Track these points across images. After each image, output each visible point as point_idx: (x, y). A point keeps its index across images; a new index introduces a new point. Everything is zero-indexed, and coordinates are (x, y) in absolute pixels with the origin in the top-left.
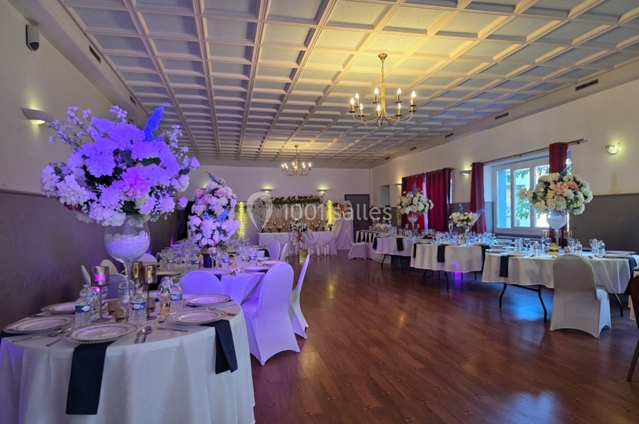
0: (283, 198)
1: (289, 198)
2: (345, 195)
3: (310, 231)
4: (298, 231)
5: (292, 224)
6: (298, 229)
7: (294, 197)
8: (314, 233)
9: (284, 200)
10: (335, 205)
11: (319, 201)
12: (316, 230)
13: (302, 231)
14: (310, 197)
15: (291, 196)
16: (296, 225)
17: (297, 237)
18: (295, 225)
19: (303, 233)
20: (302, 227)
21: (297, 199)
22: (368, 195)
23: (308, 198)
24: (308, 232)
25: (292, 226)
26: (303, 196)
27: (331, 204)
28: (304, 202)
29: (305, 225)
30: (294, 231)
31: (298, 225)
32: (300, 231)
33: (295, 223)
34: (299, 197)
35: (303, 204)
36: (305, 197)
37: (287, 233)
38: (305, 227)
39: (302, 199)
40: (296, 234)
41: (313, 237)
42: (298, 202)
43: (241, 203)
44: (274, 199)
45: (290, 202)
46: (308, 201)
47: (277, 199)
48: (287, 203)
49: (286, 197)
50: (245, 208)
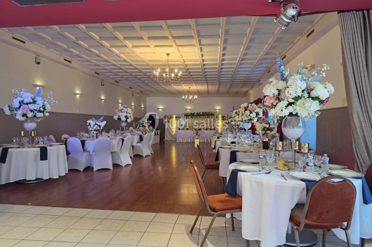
0: (195, 113)
1: (198, 113)
3: (203, 131)
7: (200, 113)
9: (195, 114)
10: (223, 117)
11: (214, 115)
14: (208, 113)
15: (199, 112)
17: (196, 133)
18: (195, 127)
19: (199, 131)
20: (198, 128)
23: (207, 113)
26: (205, 112)
27: (221, 117)
28: (205, 115)
30: (194, 130)
32: (197, 130)
34: (202, 112)
36: (206, 113)
37: (191, 131)
38: (200, 128)
39: (204, 114)
41: (204, 133)
42: (202, 115)
43: (174, 116)
44: (190, 114)
45: (198, 115)
46: (208, 115)
47: (191, 114)
48: (196, 116)
49: (196, 113)
50: (176, 118)
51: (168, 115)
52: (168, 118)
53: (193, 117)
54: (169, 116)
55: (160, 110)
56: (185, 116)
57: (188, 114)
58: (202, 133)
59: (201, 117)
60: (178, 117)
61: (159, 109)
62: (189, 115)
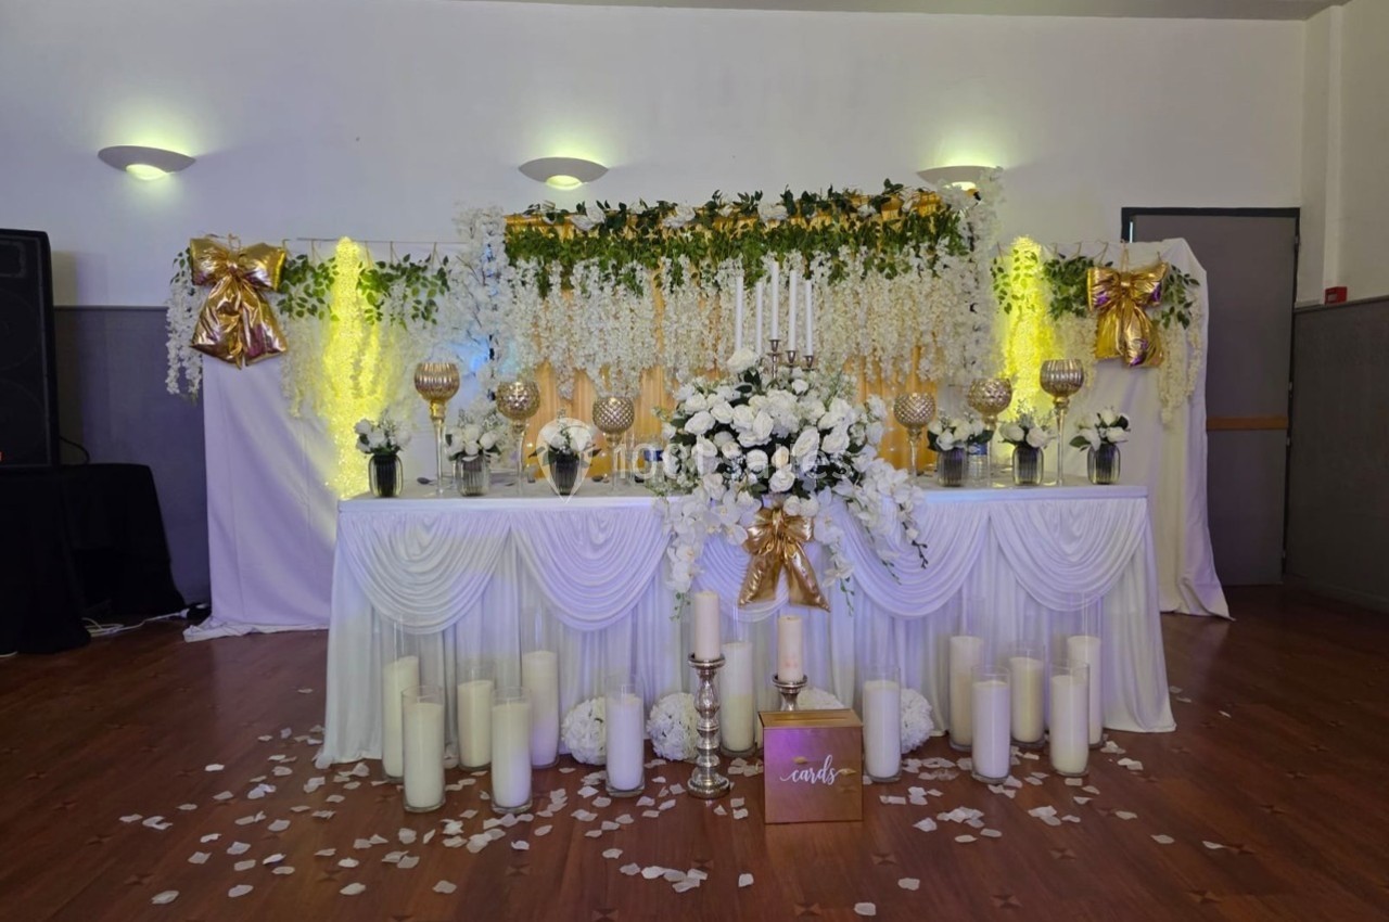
0: (666, 208)
2: (1128, 214)
3: (885, 482)
4: (762, 488)
5: (694, 402)
6: (757, 460)
7: (748, 207)
8: (938, 503)
10: (1067, 275)
11: (953, 233)
12: (952, 469)
13: (798, 489)
14: (879, 203)
15: (730, 196)
16: (740, 416)
17: (752, 546)
18: (724, 414)
19: (810, 505)
20: (808, 441)
21: (771, 211)
22: (1294, 213)
23: (865, 209)
24: (866, 492)
25: (697, 426)
26: (819, 188)
27: (1038, 268)
29: (840, 414)
30: (712, 482)
31: (755, 421)
32: (782, 480)
33: (728, 391)
34: (787, 196)
35: (820, 255)
36: (842, 203)
37: (645, 501)
38: (837, 444)
39: (817, 221)
40: (741, 516)
42: (786, 239)
43: (349, 260)
44: (596, 216)
45: (723, 248)
46: (866, 237)
47: (616, 220)
48: (694, 251)
49: (689, 200)
50: (380, 280)
51: (248, 242)
52: (243, 278)
53: (644, 276)
54: (260, 251)
55: (146, 174)
56: (513, 251)
57: (559, 217)
58: (869, 537)
59: (770, 264)
60: (412, 273)
61: (119, 158)
62: (583, 247)
